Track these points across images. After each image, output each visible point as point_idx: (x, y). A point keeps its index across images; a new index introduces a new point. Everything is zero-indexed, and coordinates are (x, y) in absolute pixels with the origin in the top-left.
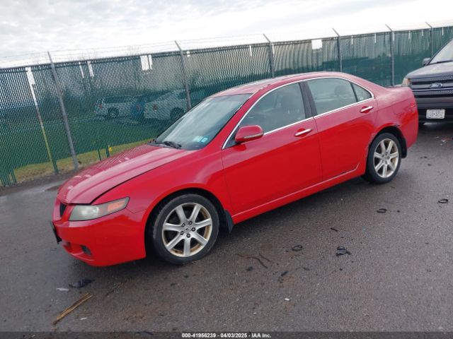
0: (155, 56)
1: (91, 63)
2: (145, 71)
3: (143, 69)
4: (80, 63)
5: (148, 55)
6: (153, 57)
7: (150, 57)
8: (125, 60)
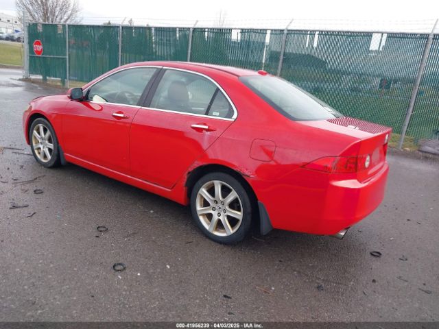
0: (392, 36)
1: (319, 34)
2: (372, 51)
3: (371, 49)
4: (309, 33)
5: (382, 33)
6: (388, 37)
7: (385, 36)
8: (351, 36)
